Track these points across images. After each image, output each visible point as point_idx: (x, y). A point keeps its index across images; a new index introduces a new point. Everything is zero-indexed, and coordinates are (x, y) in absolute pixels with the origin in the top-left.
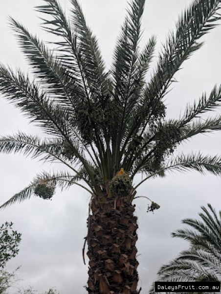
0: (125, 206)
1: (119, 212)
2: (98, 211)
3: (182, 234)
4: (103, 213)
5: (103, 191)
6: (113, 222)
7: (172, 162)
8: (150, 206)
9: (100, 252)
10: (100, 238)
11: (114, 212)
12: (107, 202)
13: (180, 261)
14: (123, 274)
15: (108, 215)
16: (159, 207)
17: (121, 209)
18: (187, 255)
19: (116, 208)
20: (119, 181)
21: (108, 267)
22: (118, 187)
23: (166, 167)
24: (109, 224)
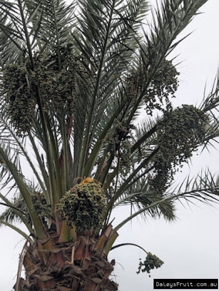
0: (93, 260)
1: (78, 270)
2: (36, 268)
4: (47, 273)
5: (49, 230)
7: (188, 185)
8: (143, 261)
11: (68, 269)
12: (56, 251)
15: (57, 276)
16: (162, 263)
17: (85, 266)
19: (74, 261)
20: (79, 194)
22: (76, 207)
23: (176, 193)
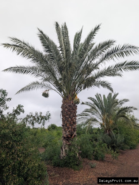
3: (87, 103)
6: (71, 108)
9: (67, 116)
10: (67, 112)
11: (71, 105)
13: (84, 112)
14: (73, 122)
15: (69, 106)
18: (87, 110)
21: (69, 120)
24: (70, 109)
